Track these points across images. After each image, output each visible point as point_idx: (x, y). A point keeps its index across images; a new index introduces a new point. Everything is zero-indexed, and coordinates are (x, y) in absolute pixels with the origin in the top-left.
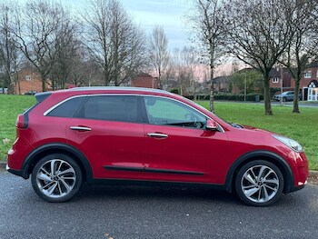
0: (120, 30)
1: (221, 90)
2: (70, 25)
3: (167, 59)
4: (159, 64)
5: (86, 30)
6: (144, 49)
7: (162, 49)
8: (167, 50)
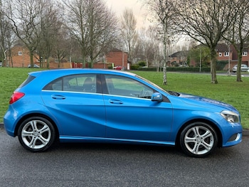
0: (95, 12)
1: (181, 63)
2: (53, 9)
3: (136, 37)
4: (129, 41)
5: (66, 13)
6: (114, 29)
7: (132, 28)
8: (136, 29)
